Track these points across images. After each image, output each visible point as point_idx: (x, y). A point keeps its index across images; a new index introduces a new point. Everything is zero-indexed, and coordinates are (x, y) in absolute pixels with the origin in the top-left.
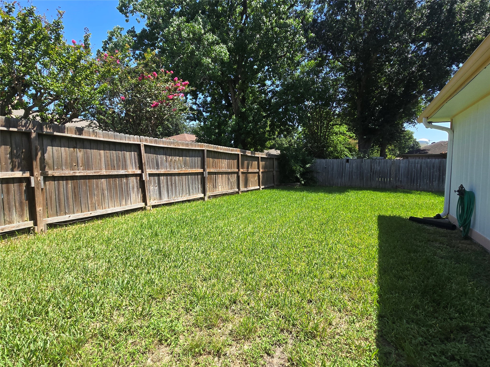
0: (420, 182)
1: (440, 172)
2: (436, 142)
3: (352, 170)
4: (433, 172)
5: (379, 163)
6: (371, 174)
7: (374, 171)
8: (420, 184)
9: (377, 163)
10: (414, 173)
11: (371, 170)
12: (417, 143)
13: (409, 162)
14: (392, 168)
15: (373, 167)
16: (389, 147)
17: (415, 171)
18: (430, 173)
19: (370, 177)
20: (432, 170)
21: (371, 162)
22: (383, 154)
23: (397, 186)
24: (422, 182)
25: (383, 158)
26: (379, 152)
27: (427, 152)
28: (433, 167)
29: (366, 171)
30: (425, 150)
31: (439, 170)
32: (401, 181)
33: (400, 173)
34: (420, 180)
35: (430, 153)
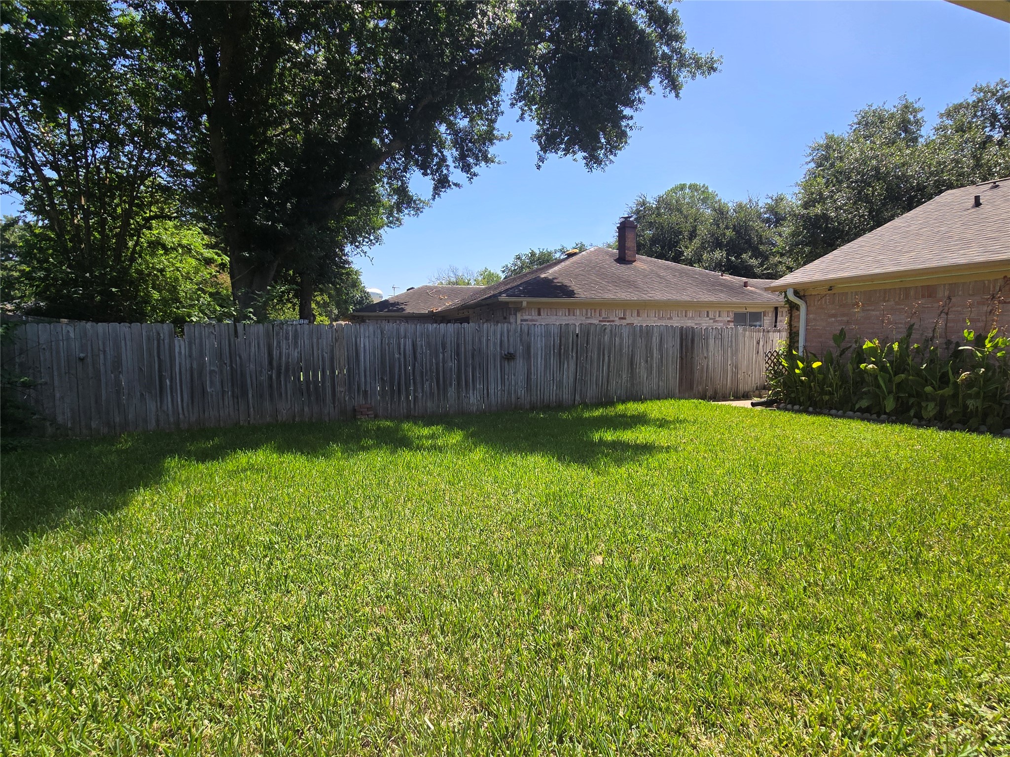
0: (415, 391)
1: (459, 361)
2: (416, 286)
3: (202, 365)
4: (444, 361)
5: (296, 336)
6: (270, 377)
7: (279, 366)
8: (415, 398)
9: (287, 338)
10: (397, 364)
11: (270, 363)
12: (367, 295)
13: (382, 333)
14: (337, 353)
15: (275, 353)
16: (319, 299)
17: (399, 359)
18: (437, 364)
19: (271, 386)
20: (441, 356)
21: (268, 335)
22: (306, 314)
23: (354, 410)
24: (420, 390)
25: (306, 321)
26: (297, 308)
27: (403, 309)
28: (444, 347)
29: (252, 366)
30: (398, 304)
31: (458, 354)
32: (366, 392)
33: (362, 368)
34: (414, 383)
35: (409, 310)
